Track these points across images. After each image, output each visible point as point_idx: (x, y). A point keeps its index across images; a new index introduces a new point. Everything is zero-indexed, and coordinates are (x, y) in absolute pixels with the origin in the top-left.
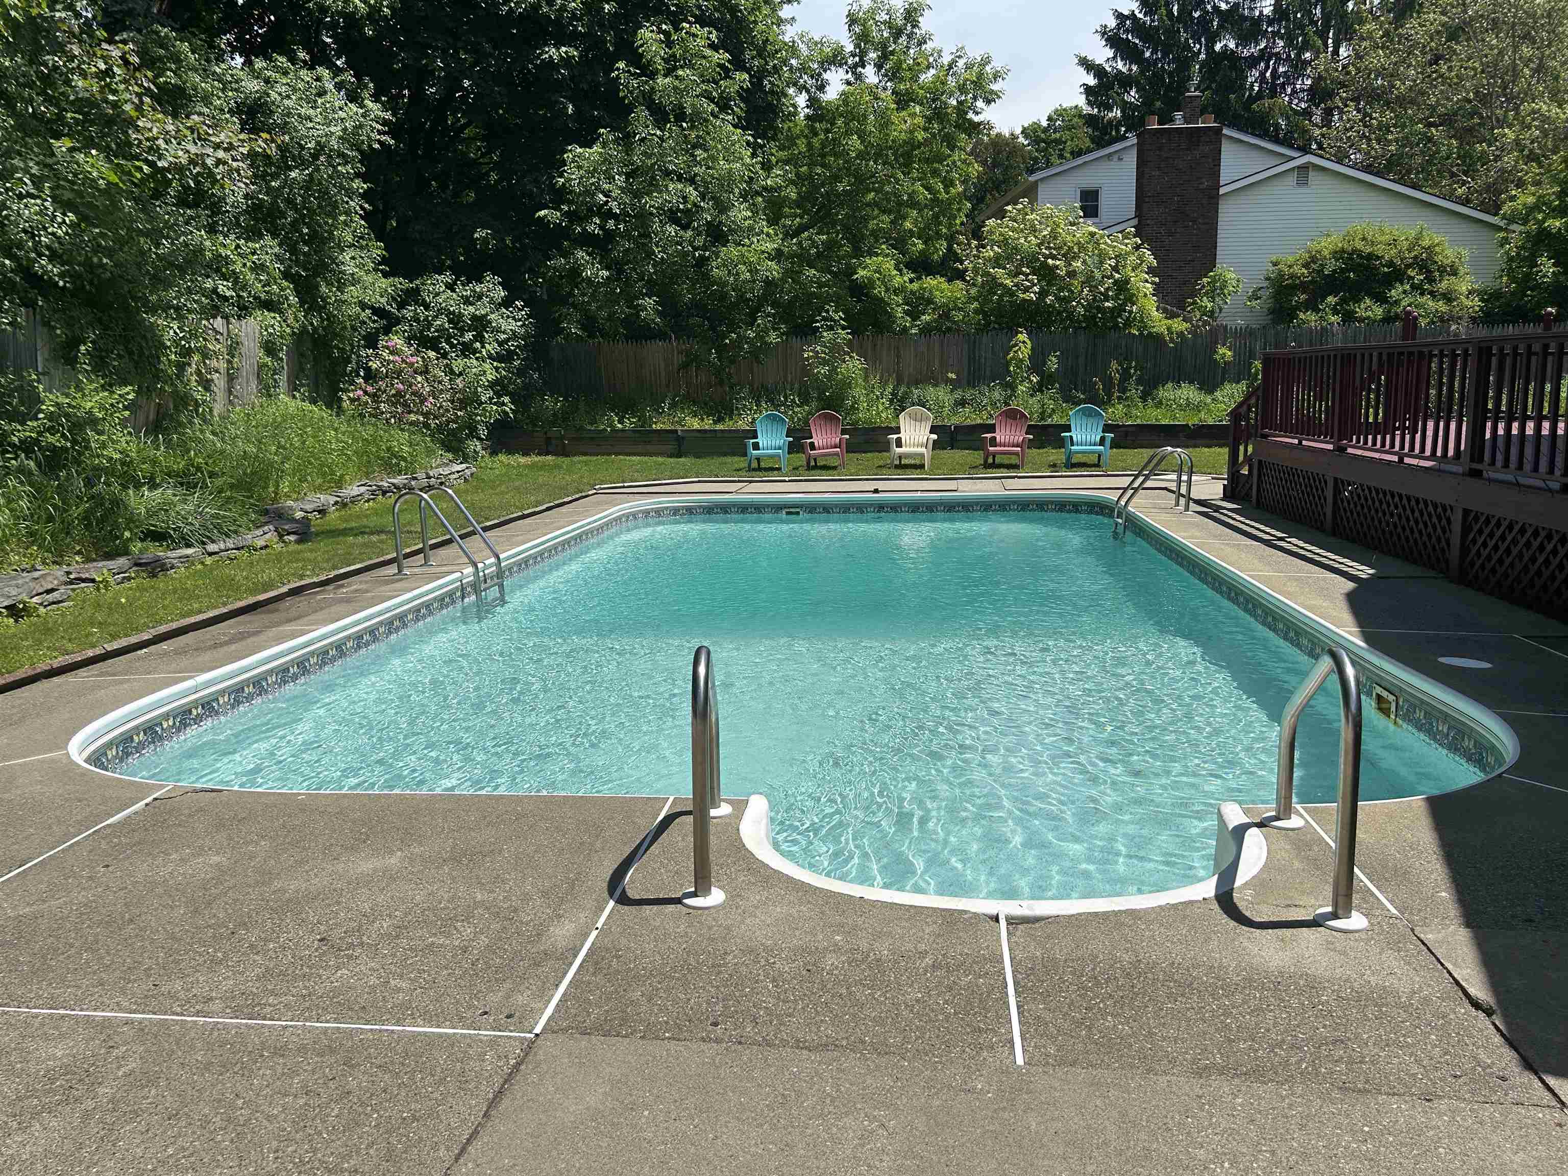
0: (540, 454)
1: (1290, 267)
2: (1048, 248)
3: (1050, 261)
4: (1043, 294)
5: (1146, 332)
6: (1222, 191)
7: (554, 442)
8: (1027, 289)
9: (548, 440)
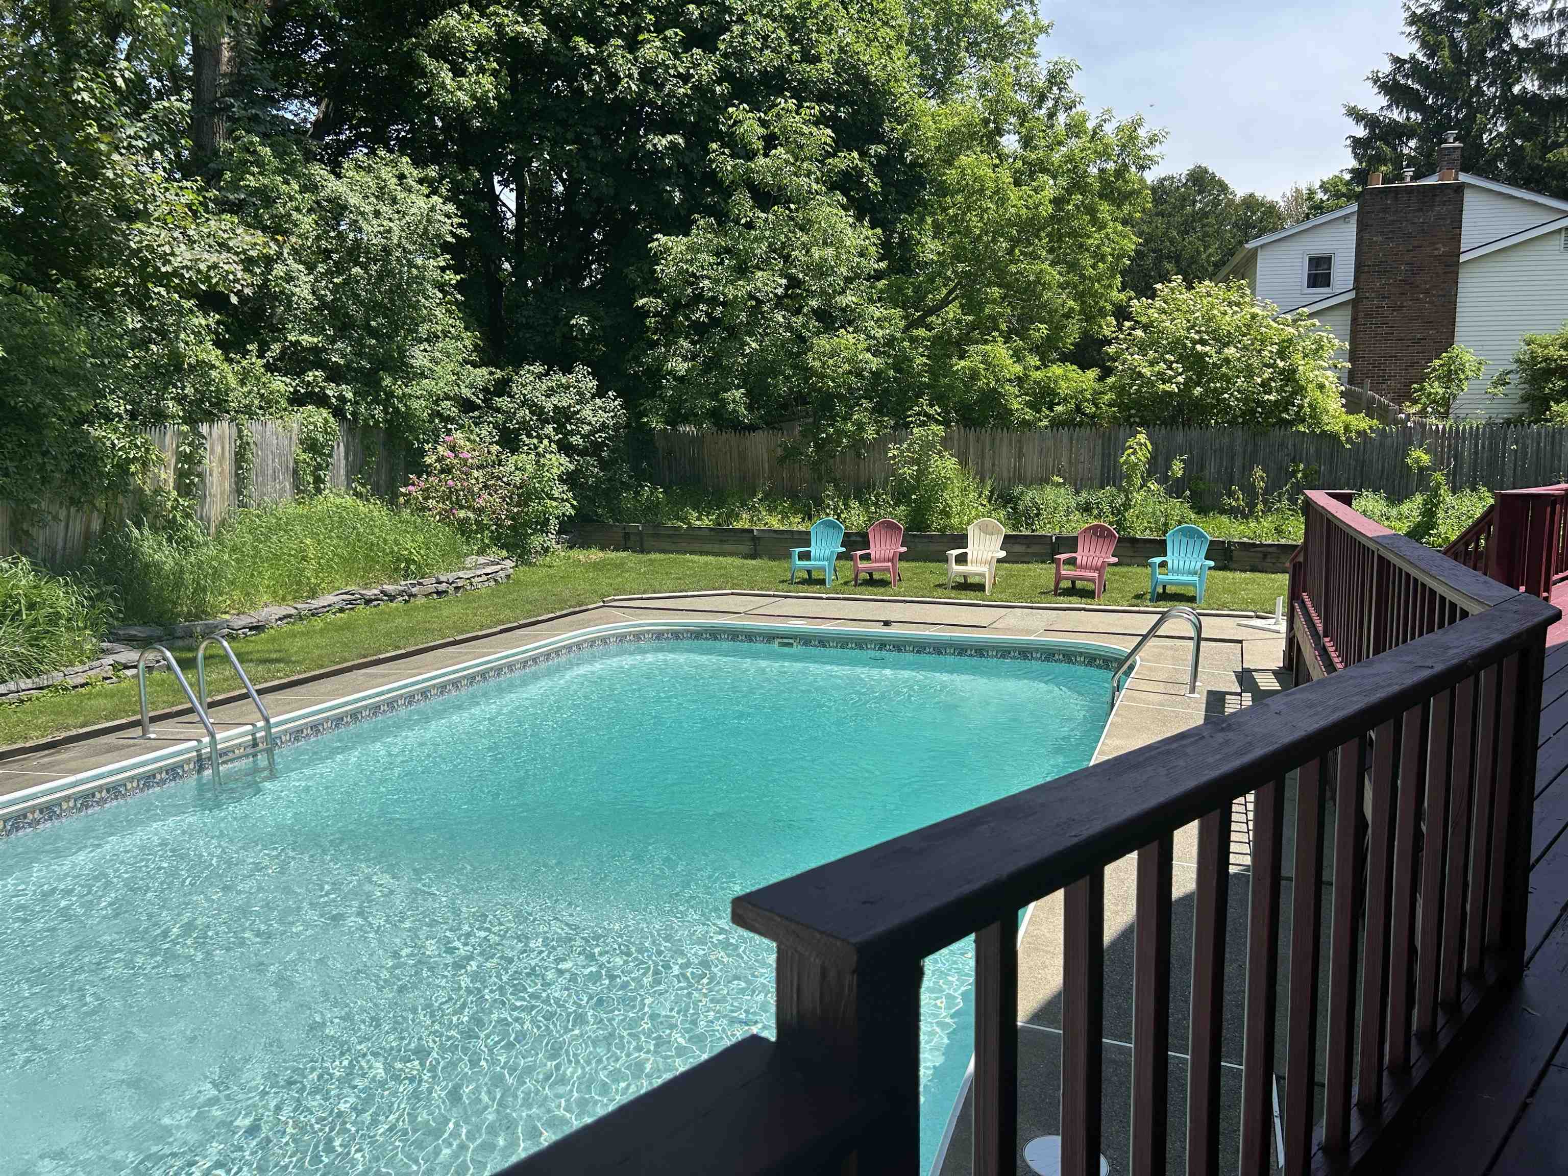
0: (617, 549)
1: (1546, 347)
2: (1198, 332)
3: (1199, 347)
4: (1188, 385)
5: (1318, 431)
6: (1463, 258)
7: (632, 538)
8: (1170, 380)
9: (627, 536)
